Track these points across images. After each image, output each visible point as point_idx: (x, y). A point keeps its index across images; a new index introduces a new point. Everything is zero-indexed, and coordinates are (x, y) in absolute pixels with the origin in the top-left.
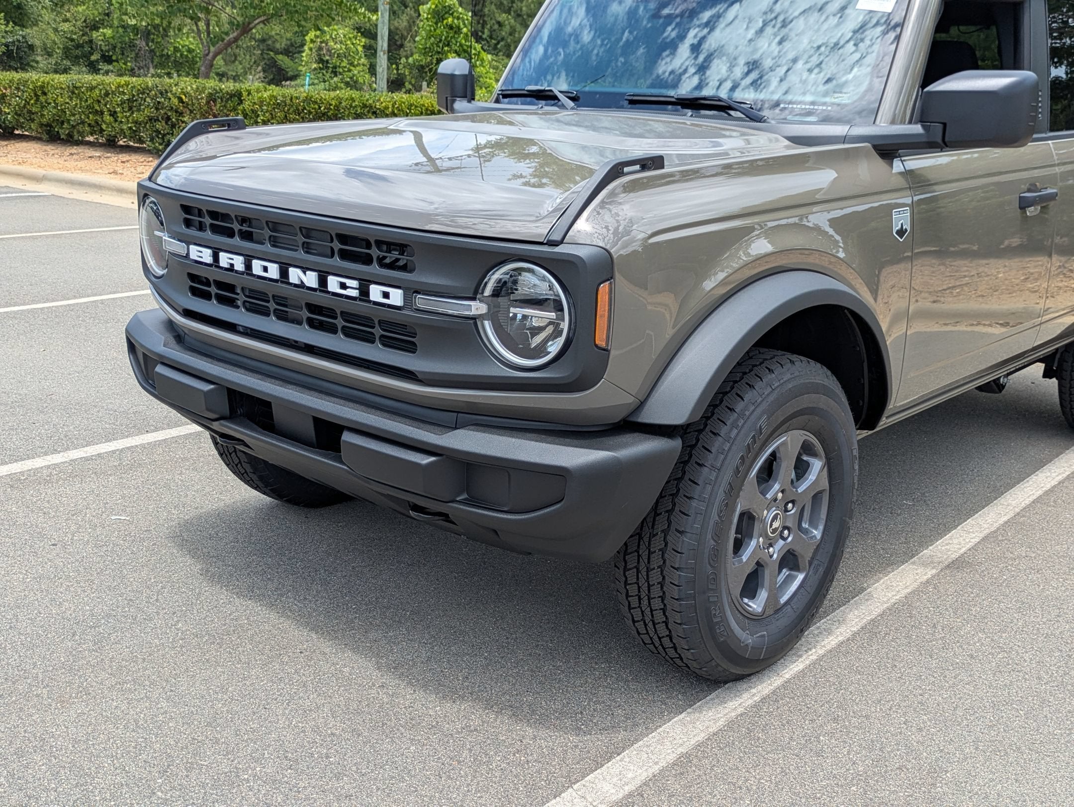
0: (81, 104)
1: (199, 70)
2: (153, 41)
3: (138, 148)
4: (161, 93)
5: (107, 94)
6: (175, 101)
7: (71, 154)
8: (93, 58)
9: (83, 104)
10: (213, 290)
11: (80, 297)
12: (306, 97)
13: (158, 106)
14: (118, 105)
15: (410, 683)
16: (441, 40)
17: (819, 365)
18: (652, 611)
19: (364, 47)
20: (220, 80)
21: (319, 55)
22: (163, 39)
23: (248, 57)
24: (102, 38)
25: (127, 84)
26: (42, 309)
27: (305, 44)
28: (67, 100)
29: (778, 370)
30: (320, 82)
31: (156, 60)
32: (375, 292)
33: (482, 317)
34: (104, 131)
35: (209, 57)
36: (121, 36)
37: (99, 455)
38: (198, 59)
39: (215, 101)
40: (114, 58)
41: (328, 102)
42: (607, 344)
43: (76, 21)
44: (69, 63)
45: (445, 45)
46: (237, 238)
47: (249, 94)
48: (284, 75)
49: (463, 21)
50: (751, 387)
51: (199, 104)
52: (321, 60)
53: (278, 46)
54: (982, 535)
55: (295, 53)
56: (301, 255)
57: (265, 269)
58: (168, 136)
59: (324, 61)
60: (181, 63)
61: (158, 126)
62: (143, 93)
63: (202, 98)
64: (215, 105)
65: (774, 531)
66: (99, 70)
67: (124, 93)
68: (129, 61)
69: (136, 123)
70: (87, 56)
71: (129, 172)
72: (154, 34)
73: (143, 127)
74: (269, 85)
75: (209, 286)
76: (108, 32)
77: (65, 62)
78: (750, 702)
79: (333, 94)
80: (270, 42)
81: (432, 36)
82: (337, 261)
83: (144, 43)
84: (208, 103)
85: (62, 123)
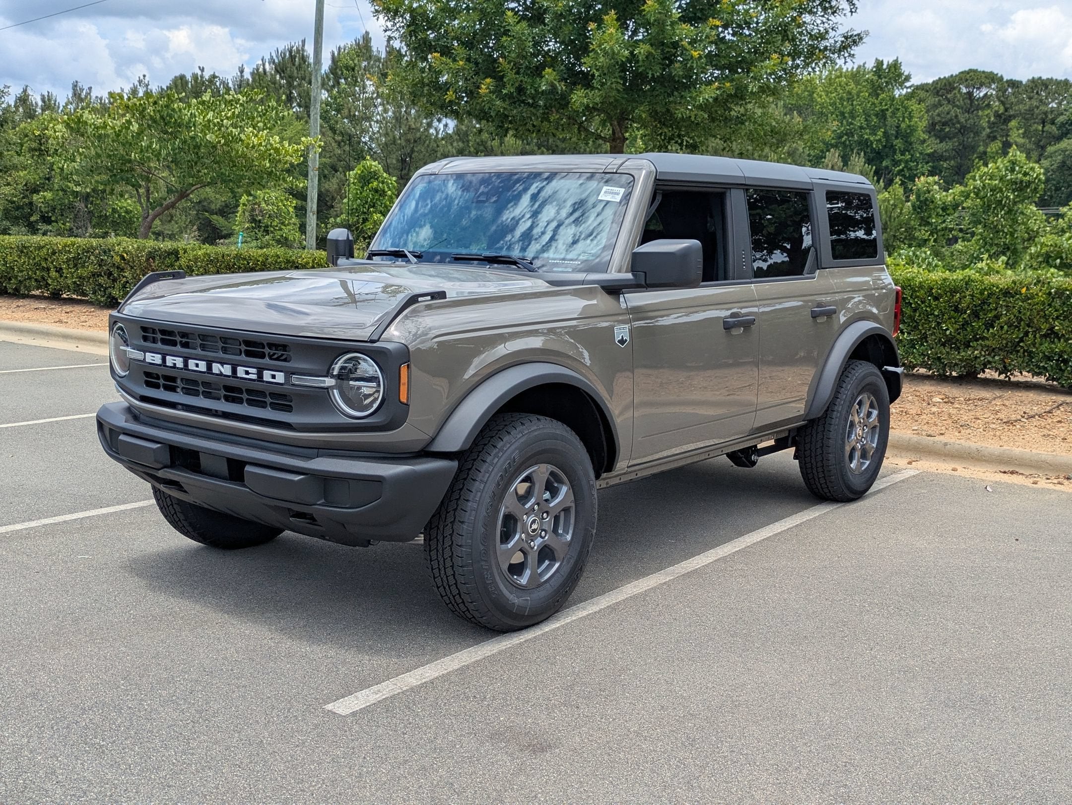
0: (29, 262)
1: (136, 229)
2: (92, 203)
3: (80, 300)
4: (105, 252)
5: (54, 253)
6: (117, 259)
7: (18, 306)
8: (32, 219)
9: (31, 261)
10: (162, 382)
11: (38, 419)
12: (236, 255)
13: (101, 263)
14: (63, 262)
15: (290, 637)
16: (367, 202)
17: (560, 423)
18: (447, 577)
19: (295, 208)
20: (157, 239)
21: (252, 216)
22: (101, 200)
23: (184, 217)
24: (43, 200)
25: (73, 244)
26: (6, 428)
27: (239, 206)
28: (16, 259)
29: (527, 423)
30: (253, 240)
31: (95, 221)
32: (267, 375)
33: (332, 387)
34: (50, 285)
35: (148, 220)
36: (61, 198)
37: (65, 522)
38: (135, 220)
39: (154, 258)
40: (53, 219)
41: (256, 258)
42: (408, 400)
43: (17, 184)
44: (8, 224)
45: (370, 206)
46: (179, 346)
47: (185, 252)
48: (218, 233)
49: (388, 185)
50: (509, 433)
51: (140, 261)
52: (253, 220)
53: (213, 207)
54: (716, 558)
55: (230, 213)
56: (221, 354)
57: (197, 365)
58: (109, 290)
59: (256, 221)
60: (118, 223)
61: (101, 280)
62: (88, 252)
63: (142, 256)
64: (154, 262)
65: (534, 531)
66: (38, 230)
67: (70, 252)
68: (69, 222)
69: (80, 278)
70: (27, 217)
71: (73, 321)
72: (93, 197)
73: (87, 282)
74: (204, 244)
75: (159, 379)
76: (49, 195)
77: (4, 222)
78: (518, 642)
79: (260, 252)
80: (205, 204)
81: (359, 198)
82: (243, 357)
83: (83, 205)
84: (147, 260)
85: (10, 279)
